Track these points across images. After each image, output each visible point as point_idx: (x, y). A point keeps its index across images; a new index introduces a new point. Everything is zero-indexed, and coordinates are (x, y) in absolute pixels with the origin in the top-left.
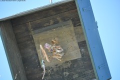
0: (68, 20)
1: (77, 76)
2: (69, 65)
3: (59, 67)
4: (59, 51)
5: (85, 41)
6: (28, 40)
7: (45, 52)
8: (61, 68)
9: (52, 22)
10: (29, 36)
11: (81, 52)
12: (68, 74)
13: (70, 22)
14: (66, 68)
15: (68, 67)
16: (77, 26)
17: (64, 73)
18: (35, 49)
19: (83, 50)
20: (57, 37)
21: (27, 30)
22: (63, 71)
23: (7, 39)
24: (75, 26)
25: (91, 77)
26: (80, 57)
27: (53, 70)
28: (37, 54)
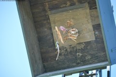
0: (85, 2)
1: (89, 57)
2: (82, 46)
3: (73, 48)
4: (73, 32)
5: (100, 24)
6: (44, 20)
7: (60, 34)
8: (75, 49)
9: (68, 3)
10: (46, 15)
11: (95, 34)
12: (81, 55)
13: (87, 5)
14: (79, 49)
15: (82, 48)
16: (93, 9)
17: (78, 54)
18: (51, 29)
19: (97, 33)
20: (73, 18)
21: (44, 10)
22: (76, 52)
23: (25, 18)
24: (90, 9)
25: (103, 59)
26: (94, 39)
27: (66, 50)
28: (52, 34)
